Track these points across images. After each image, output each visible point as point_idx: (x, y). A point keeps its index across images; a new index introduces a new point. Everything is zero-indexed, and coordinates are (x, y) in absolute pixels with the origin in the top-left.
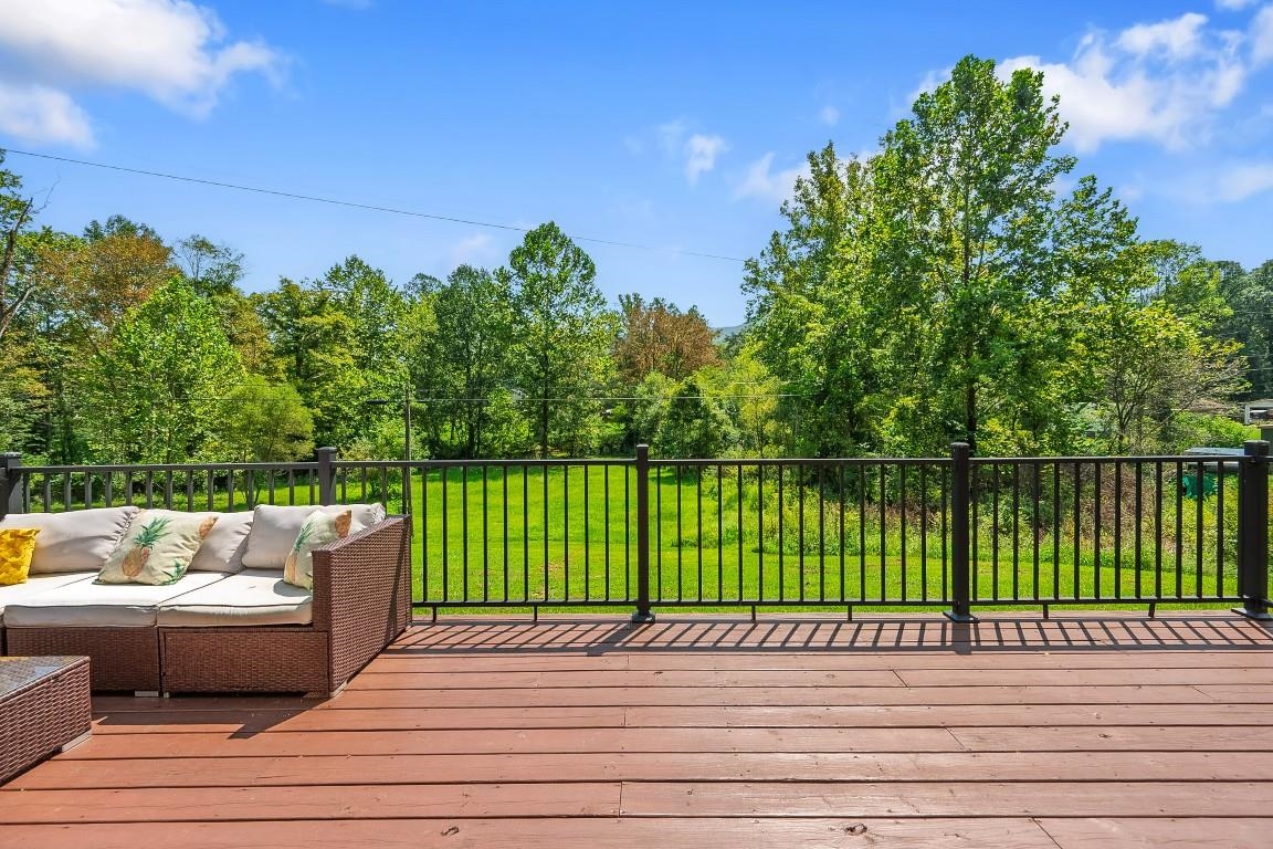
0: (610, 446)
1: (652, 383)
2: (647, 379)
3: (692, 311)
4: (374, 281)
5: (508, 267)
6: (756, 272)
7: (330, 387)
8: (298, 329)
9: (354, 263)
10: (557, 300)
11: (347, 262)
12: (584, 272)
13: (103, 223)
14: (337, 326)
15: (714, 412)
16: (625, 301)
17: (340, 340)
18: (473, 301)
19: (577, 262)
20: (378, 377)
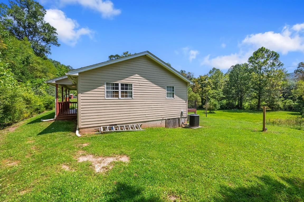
5: (248, 63)
7: (207, 93)
8: (202, 84)
9: (214, 69)
14: (209, 82)
17: (210, 84)
18: (238, 72)
19: (272, 55)
20: (215, 91)
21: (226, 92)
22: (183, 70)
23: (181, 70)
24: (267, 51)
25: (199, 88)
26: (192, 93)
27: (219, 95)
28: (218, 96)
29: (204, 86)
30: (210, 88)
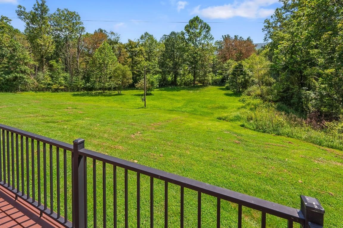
0: (216, 82)
1: (229, 63)
2: (228, 62)
3: (248, 39)
4: (151, 38)
5: (184, 31)
6: (269, 23)
7: (139, 66)
8: (132, 52)
9: (146, 34)
10: (198, 39)
11: (145, 34)
12: (207, 30)
13: (97, 30)
14: (141, 50)
15: (248, 73)
16: (224, 37)
17: (142, 54)
18: (174, 41)
19: (205, 27)
20: (150, 63)
21: (162, 65)
22: (103, 29)
23: (99, 28)
24: (201, 22)
25: (128, 58)
26: (119, 65)
27: (154, 68)
28: (153, 70)
29: (133, 55)
30: (143, 59)
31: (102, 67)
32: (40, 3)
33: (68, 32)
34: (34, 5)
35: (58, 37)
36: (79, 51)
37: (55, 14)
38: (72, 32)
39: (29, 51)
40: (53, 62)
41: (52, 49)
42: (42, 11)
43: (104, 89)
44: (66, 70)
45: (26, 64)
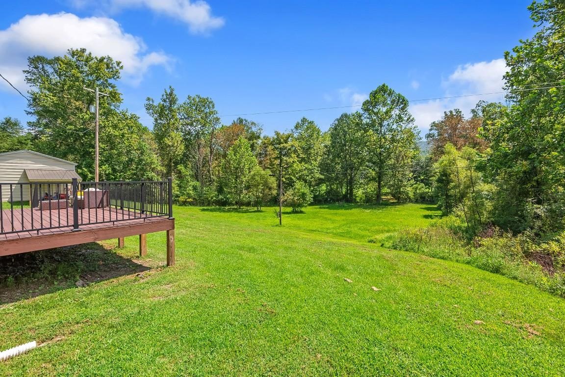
4: (311, 126)
5: (362, 112)
8: (280, 149)
9: (304, 120)
10: (385, 123)
11: (302, 120)
12: (402, 106)
13: (236, 121)
14: (292, 146)
16: (449, 114)
17: (295, 151)
18: (346, 129)
20: (306, 165)
21: (325, 168)
22: (243, 117)
23: (238, 117)
25: (275, 159)
27: (312, 173)
28: (310, 176)
29: (283, 153)
30: (296, 159)
31: (237, 172)
32: (169, 92)
33: (200, 126)
34: (163, 96)
35: (189, 133)
36: (211, 152)
37: (185, 104)
38: (204, 125)
39: (156, 154)
40: (181, 167)
41: (181, 149)
42: (170, 102)
43: (240, 203)
44: (196, 177)
45: (153, 170)
